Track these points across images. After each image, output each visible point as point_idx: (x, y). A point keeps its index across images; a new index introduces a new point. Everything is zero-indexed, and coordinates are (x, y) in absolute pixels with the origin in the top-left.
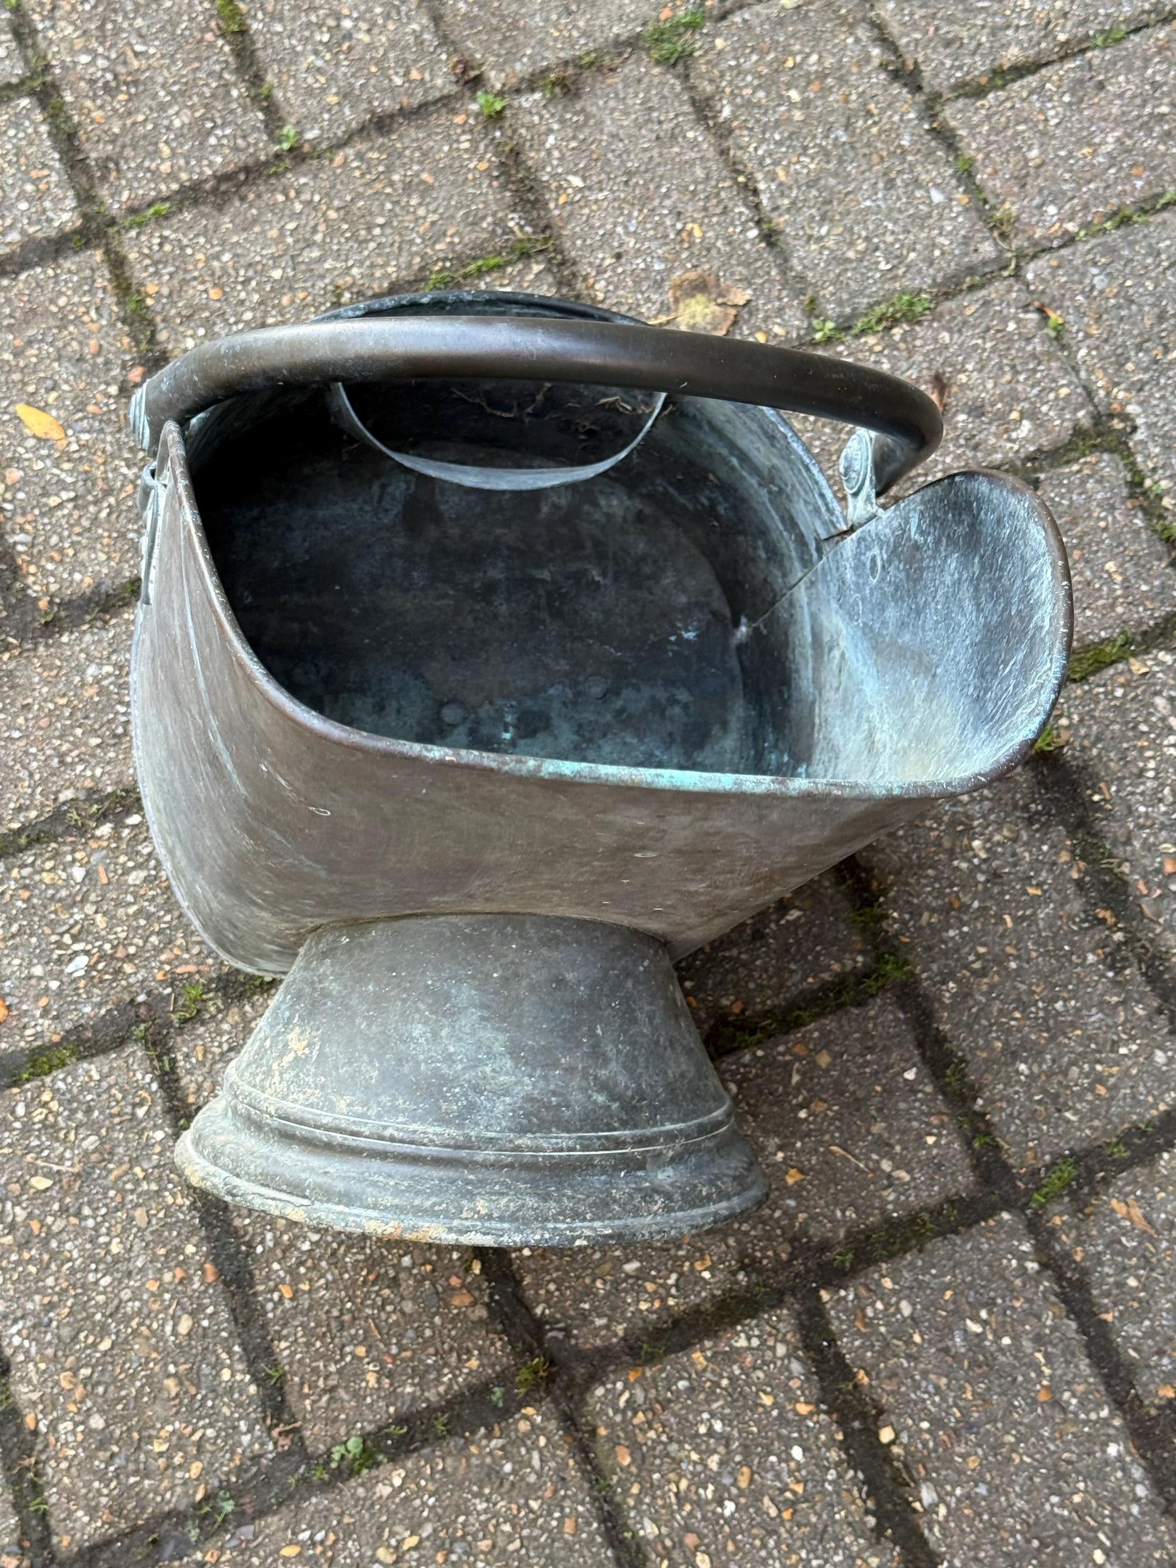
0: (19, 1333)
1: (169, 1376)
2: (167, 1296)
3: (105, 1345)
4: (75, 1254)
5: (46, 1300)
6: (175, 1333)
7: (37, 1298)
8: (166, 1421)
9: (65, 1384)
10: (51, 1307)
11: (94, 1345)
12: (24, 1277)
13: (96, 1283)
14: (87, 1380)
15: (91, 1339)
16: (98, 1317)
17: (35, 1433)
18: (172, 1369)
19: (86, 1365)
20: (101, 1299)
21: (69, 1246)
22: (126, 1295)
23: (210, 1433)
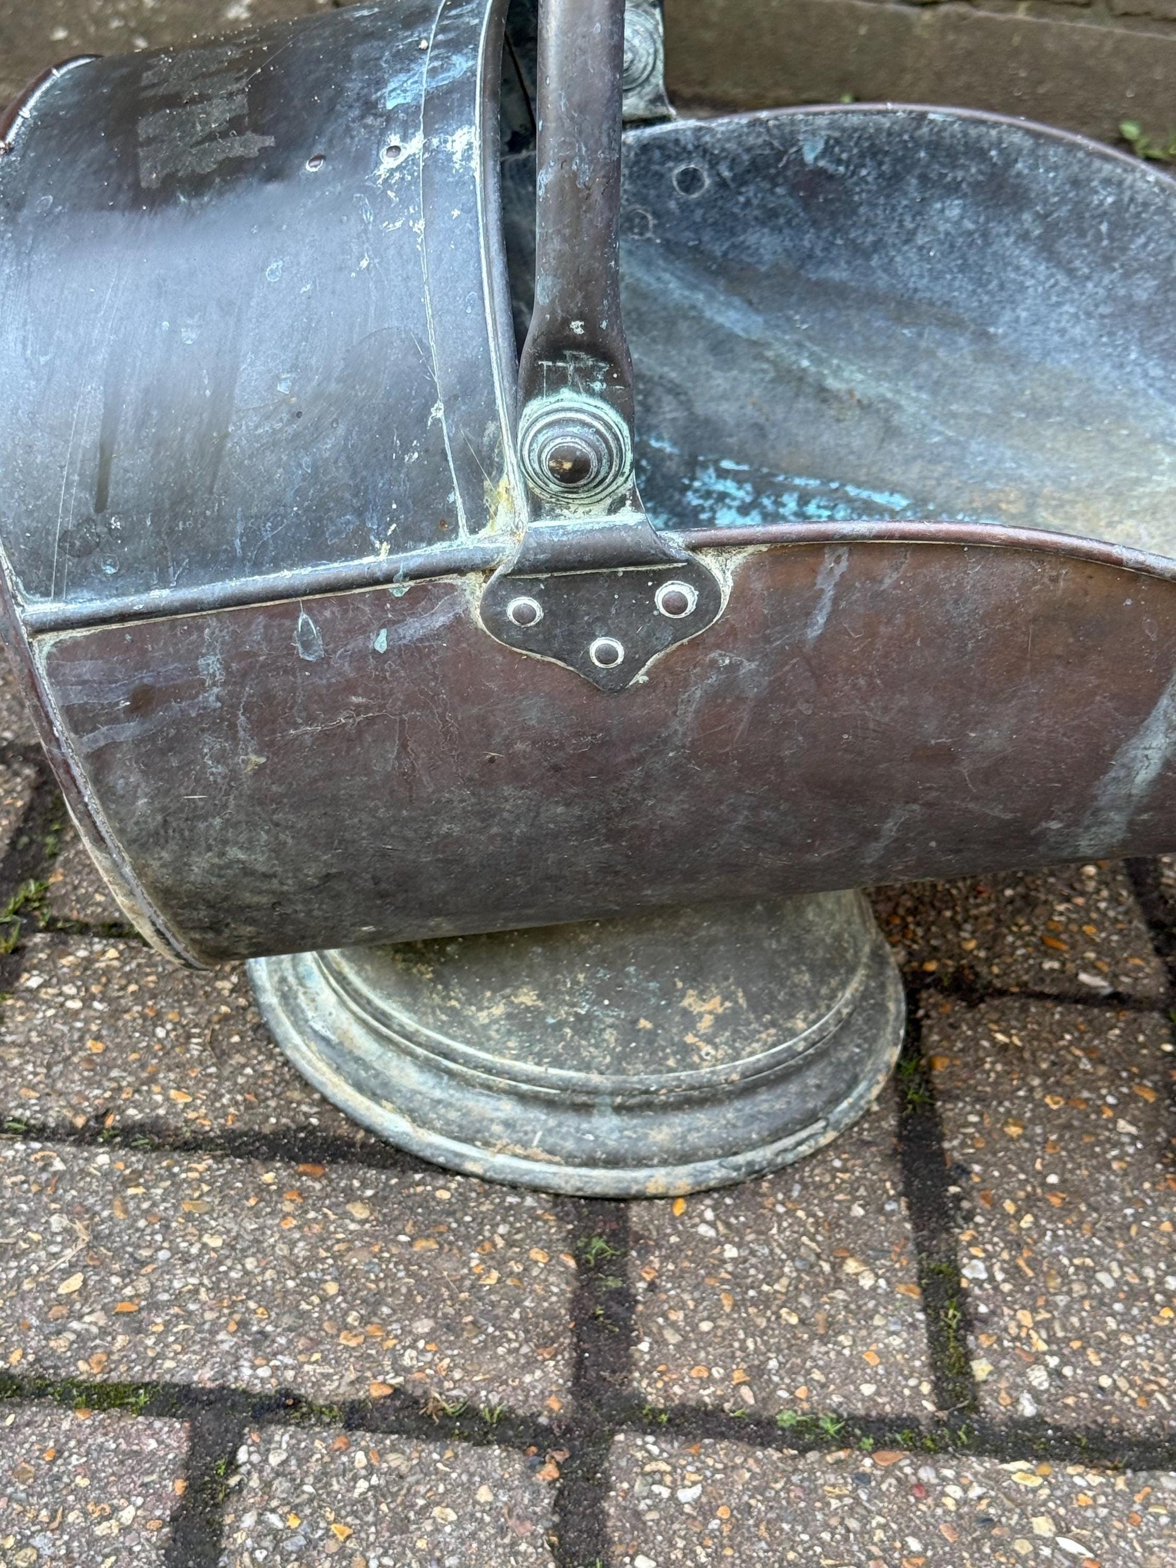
0: (254, 1367)
1: (410, 1244)
2: (312, 1215)
3: (332, 1288)
4: (194, 1281)
5: (233, 1327)
6: (363, 1222)
7: (221, 1336)
8: (466, 1264)
9: (353, 1343)
10: (243, 1324)
11: (324, 1299)
12: (185, 1339)
13: (246, 1273)
14: (364, 1321)
15: (316, 1300)
16: (291, 1284)
17: (397, 1391)
18: (403, 1238)
19: (346, 1314)
20: (270, 1274)
21: (177, 1284)
22: (282, 1250)
23: (502, 1229)
